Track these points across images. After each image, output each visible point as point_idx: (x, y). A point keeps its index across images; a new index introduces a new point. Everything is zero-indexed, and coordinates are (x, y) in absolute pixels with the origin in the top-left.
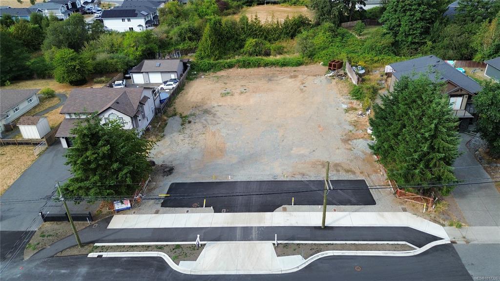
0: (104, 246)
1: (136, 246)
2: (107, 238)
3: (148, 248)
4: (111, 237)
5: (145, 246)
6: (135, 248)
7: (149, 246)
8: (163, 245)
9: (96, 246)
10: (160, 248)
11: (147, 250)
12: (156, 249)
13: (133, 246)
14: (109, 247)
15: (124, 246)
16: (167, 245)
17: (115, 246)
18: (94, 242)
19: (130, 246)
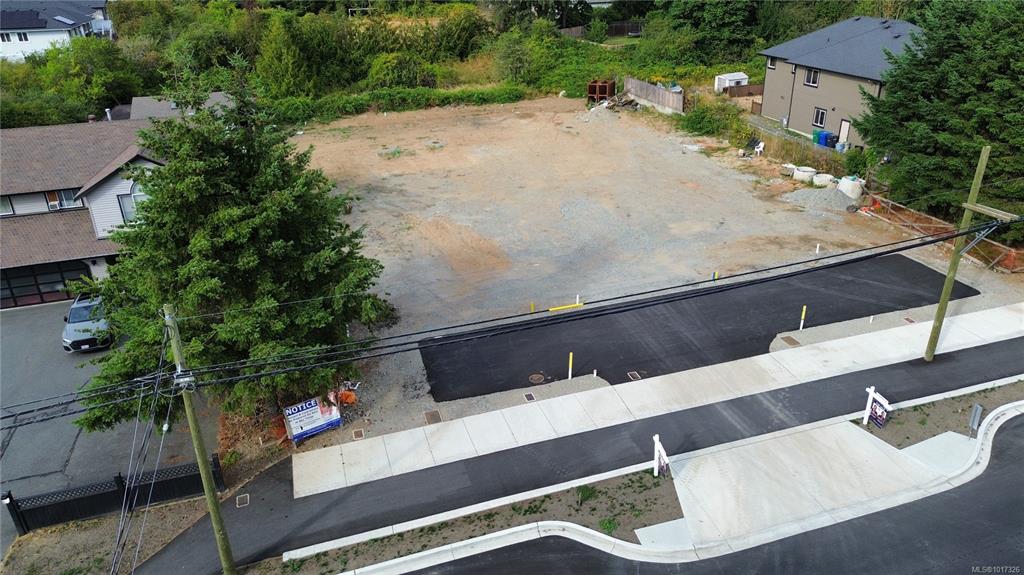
0: (325, 554)
1: (444, 525)
2: (317, 527)
3: (489, 522)
4: (332, 520)
5: (478, 516)
6: (446, 532)
7: (490, 515)
8: (534, 500)
9: (292, 562)
10: (533, 511)
11: (491, 528)
12: (521, 518)
13: (432, 529)
14: (345, 551)
15: (401, 535)
16: (548, 496)
17: (365, 543)
18: (276, 551)
19: (422, 530)
